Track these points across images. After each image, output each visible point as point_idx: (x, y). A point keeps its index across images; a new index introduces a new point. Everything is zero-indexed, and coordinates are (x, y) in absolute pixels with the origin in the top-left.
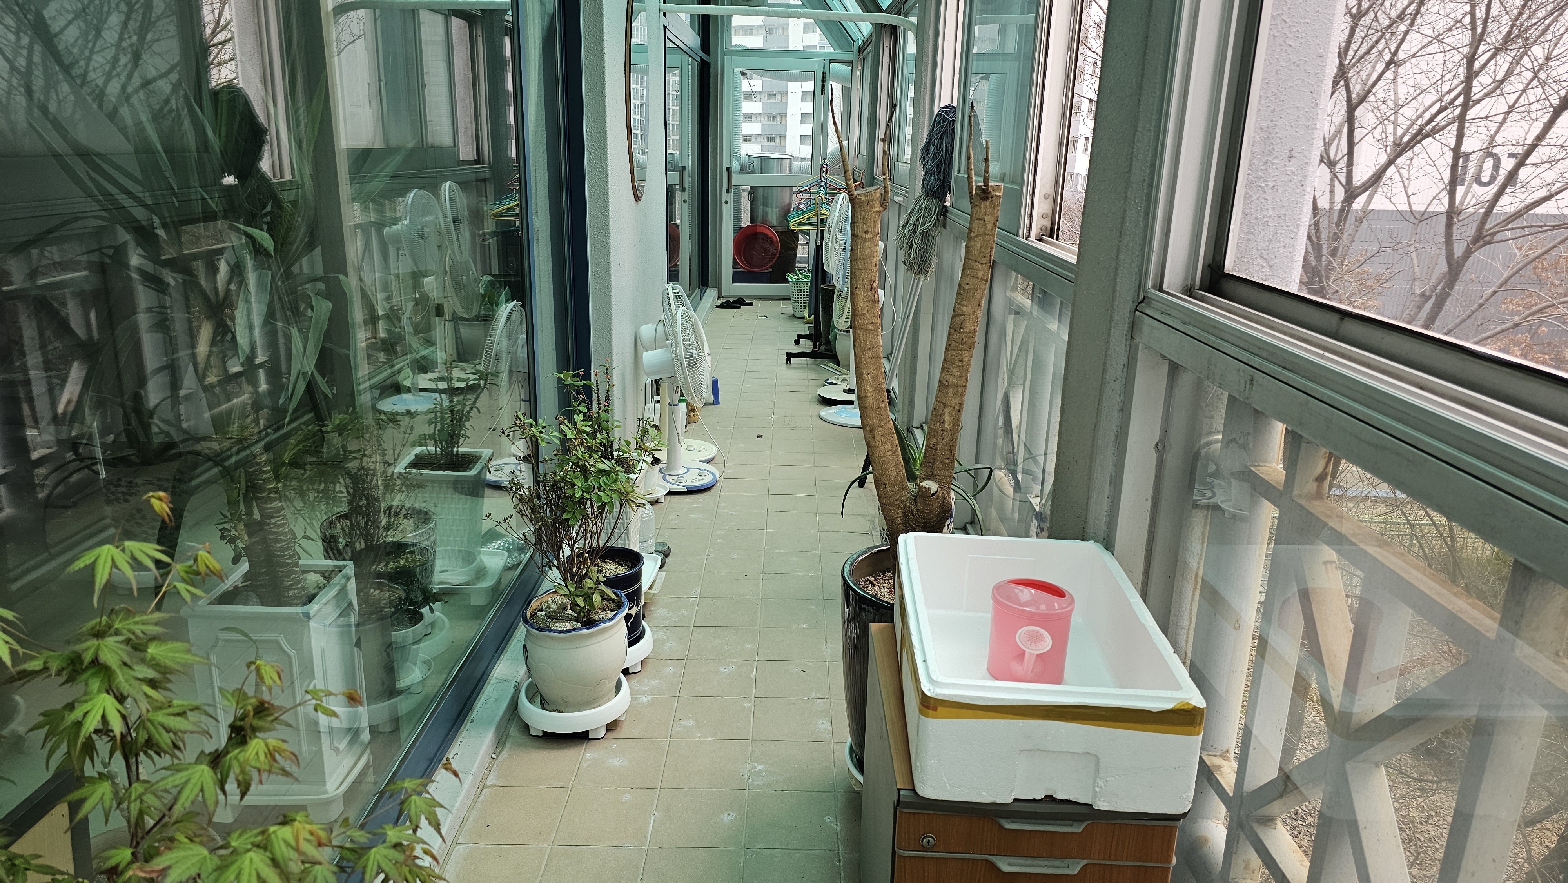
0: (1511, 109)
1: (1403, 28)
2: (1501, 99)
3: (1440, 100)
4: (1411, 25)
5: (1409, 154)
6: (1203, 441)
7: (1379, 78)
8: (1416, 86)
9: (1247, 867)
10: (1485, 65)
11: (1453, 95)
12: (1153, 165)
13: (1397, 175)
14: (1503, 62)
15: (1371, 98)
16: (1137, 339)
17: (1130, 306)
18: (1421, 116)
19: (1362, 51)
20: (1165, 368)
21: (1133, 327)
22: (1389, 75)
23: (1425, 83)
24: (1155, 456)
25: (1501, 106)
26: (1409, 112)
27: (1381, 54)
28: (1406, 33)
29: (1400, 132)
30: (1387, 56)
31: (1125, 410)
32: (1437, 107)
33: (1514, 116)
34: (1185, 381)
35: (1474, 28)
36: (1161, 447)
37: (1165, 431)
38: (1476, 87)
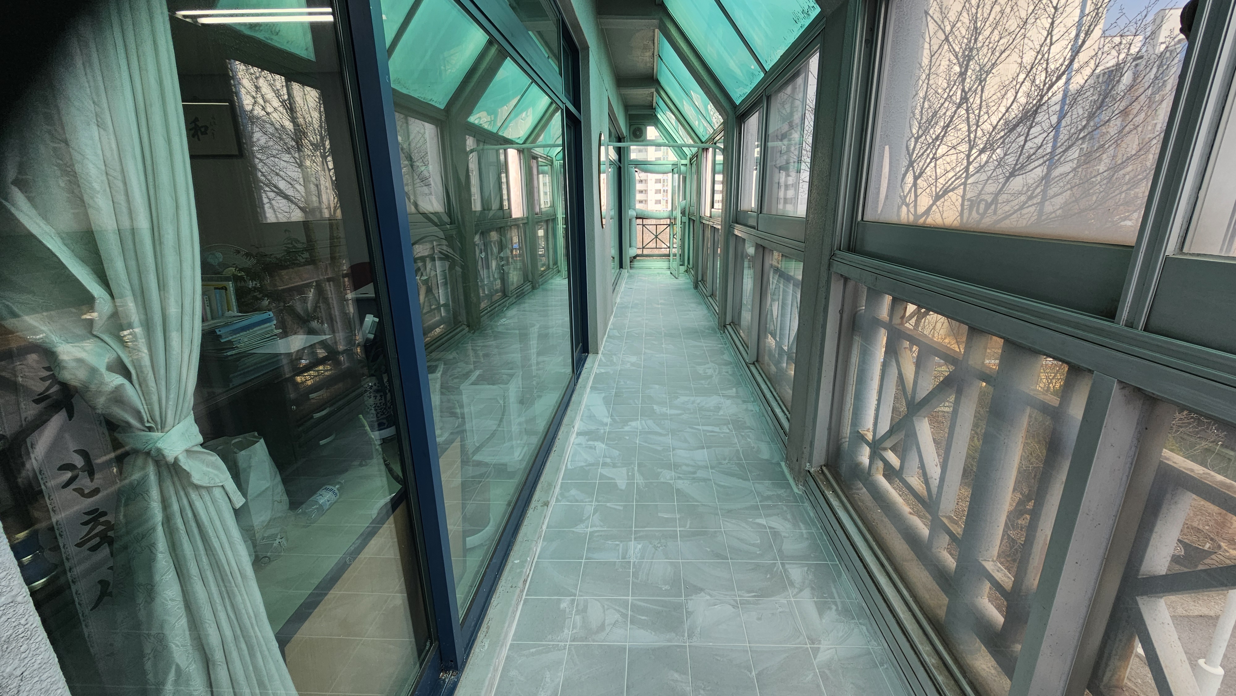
0: (989, 178)
1: (938, 143)
2: (984, 174)
3: (955, 175)
4: (941, 142)
5: (942, 200)
6: (859, 309)
7: (927, 166)
8: (945, 170)
9: (877, 469)
10: (975, 159)
11: (961, 173)
12: (836, 203)
13: (937, 210)
14: (984, 157)
15: (924, 175)
16: (832, 270)
17: (828, 257)
18: (947, 183)
19: (920, 154)
20: (842, 281)
21: (830, 265)
22: (933, 164)
23: (949, 168)
24: (839, 315)
25: (984, 177)
26: (942, 181)
27: (928, 155)
28: (939, 146)
29: (938, 190)
30: (931, 156)
31: (827, 298)
32: (954, 178)
33: (990, 181)
34: (851, 284)
35: (970, 143)
36: (841, 312)
37: (843, 305)
38: (971, 169)
